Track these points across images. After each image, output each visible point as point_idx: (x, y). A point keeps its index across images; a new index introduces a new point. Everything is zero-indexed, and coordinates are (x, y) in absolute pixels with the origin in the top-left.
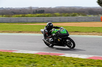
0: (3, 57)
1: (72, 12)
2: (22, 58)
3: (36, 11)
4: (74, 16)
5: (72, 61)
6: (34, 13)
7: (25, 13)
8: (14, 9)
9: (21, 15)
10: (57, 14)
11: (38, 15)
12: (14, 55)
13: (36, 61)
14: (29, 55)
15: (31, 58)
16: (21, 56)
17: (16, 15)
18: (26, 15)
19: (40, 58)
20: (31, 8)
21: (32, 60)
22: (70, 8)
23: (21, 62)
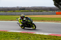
0: (2, 34)
2: (12, 34)
3: (21, 9)
4: (41, 11)
5: (40, 36)
6: (19, 10)
7: (14, 10)
9: (12, 11)
10: (32, 10)
11: (21, 11)
12: (8, 33)
13: (20, 36)
14: (16, 33)
15: (17, 35)
16: (12, 33)
17: (9, 11)
19: (22, 35)
20: (18, 7)
21: (18, 36)
22: (39, 7)
23: (12, 37)
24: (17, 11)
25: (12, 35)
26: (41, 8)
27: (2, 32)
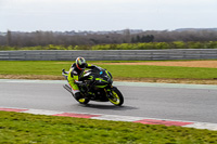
0: (73, 128)
1: (208, 40)
2: (110, 129)
3: (138, 37)
4: (212, 46)
5: (207, 138)
7: (116, 42)
8: (95, 34)
9: (108, 46)
11: (141, 45)
13: (136, 136)
14: (123, 124)
15: (127, 131)
16: (107, 126)
17: (98, 46)
18: (118, 46)
19: (145, 130)
20: (128, 31)
21: (128, 135)
22: (204, 31)
23: (106, 138)
24: (125, 45)
25: (106, 132)
26: (212, 34)
27: (72, 122)
